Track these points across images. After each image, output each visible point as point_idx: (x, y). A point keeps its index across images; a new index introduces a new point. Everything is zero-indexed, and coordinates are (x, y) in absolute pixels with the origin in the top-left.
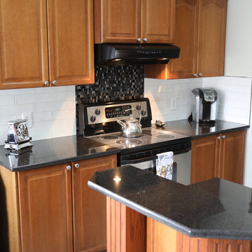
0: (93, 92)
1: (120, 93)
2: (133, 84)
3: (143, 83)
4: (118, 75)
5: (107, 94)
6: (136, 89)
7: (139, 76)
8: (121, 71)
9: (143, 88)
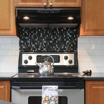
0: (33, 45)
1: (56, 47)
2: (68, 42)
3: (76, 42)
4: (54, 35)
5: (44, 48)
6: (70, 45)
7: (73, 36)
8: (57, 32)
9: (77, 45)
